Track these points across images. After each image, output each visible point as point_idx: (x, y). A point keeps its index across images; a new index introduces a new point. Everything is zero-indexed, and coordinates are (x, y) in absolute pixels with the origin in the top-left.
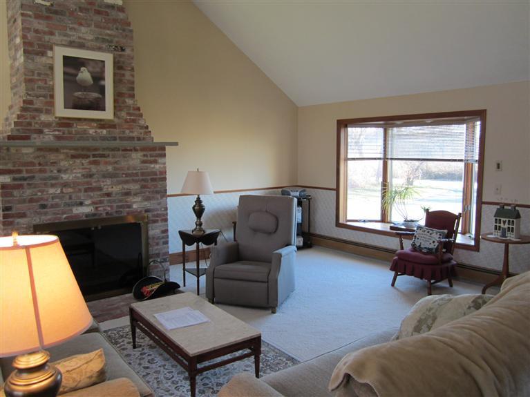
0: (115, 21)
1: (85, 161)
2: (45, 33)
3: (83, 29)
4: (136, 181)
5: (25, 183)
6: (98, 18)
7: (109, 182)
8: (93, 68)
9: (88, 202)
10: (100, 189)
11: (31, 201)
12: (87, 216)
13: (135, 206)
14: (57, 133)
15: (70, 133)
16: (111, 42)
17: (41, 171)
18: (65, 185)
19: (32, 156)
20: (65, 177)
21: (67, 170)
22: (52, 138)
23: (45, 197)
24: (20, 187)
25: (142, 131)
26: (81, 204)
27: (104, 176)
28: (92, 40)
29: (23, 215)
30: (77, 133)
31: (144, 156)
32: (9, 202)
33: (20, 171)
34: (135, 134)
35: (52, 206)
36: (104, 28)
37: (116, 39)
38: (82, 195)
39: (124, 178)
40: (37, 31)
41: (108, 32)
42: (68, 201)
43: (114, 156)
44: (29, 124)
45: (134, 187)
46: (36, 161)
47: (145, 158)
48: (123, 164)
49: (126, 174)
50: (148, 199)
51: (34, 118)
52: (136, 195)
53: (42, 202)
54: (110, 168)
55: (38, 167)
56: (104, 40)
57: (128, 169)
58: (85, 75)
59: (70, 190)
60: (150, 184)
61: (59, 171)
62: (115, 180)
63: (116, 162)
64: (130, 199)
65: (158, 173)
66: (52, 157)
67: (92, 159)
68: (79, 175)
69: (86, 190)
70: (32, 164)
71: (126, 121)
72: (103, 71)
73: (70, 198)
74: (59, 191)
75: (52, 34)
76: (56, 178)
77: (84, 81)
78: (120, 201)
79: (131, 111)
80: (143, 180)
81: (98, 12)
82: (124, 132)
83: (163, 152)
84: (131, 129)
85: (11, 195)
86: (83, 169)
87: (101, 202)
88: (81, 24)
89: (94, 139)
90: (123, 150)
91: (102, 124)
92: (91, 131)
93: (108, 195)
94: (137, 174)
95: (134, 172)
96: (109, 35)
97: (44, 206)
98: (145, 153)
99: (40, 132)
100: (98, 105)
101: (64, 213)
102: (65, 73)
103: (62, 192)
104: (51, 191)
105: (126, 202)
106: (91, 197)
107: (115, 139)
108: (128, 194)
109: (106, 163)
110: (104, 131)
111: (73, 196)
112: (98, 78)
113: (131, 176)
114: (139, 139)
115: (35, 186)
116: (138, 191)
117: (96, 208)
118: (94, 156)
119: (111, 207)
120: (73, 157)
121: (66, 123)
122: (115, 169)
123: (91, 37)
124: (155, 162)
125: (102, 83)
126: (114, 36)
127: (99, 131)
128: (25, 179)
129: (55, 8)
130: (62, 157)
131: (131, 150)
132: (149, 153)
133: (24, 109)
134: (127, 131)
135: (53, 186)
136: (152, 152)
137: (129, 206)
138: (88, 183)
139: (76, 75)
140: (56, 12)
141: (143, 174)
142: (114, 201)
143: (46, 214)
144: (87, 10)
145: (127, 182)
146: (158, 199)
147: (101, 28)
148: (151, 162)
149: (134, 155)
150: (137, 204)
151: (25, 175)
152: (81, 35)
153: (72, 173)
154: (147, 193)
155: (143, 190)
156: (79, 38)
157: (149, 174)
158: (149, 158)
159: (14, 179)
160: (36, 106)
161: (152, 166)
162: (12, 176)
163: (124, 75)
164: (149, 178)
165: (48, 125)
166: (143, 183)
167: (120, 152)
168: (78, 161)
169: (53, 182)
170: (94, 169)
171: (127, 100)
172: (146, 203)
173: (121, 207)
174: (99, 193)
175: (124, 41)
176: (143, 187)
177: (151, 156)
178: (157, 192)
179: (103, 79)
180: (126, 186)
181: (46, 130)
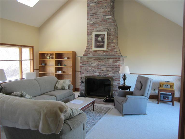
0: (109, 22)
1: (98, 61)
2: (92, 30)
3: (100, 27)
4: (111, 68)
5: (84, 66)
6: (104, 23)
7: (103, 67)
8: (102, 36)
9: (97, 72)
10: (101, 69)
11: (85, 70)
12: (97, 75)
13: (110, 75)
14: (93, 54)
15: (96, 54)
16: (107, 28)
17: (88, 63)
18: (93, 67)
19: (86, 59)
20: (93, 65)
21: (93, 63)
22: (92, 55)
23: (88, 69)
24: (83, 66)
25: (115, 53)
26: (96, 72)
27: (102, 65)
28: (102, 29)
29: (83, 73)
30: (98, 54)
31: (113, 60)
32: (81, 70)
33: (83, 63)
34: (113, 54)
35: (89, 72)
36: (106, 25)
37: (109, 27)
38: (96, 70)
39: (107, 66)
40: (90, 30)
41: (107, 26)
42: (93, 71)
43: (105, 60)
44: (88, 52)
45: (110, 69)
46: (87, 61)
47: (114, 61)
48: (107, 62)
49: (108, 65)
50: (114, 73)
51: (88, 50)
52: (110, 71)
53: (88, 71)
54: (104, 63)
55: (87, 62)
56: (106, 28)
57: (108, 64)
58: (100, 39)
59: (94, 68)
60: (115, 69)
61: (91, 63)
62: (105, 67)
63: (105, 62)
64: (108, 72)
65: (117, 66)
66: (90, 60)
67: (99, 61)
68: (96, 65)
69: (97, 69)
70: (86, 61)
71: (111, 50)
72: (104, 37)
73: (93, 70)
74: (91, 68)
75: (93, 29)
76: (91, 65)
77: (99, 40)
78: (106, 73)
79: (112, 47)
80: (113, 67)
81: (104, 21)
82: (110, 53)
83: (120, 59)
84: (112, 52)
85: (82, 68)
86: (97, 63)
87: (101, 72)
88: (100, 25)
89: (102, 55)
90: (107, 58)
91: (104, 51)
92: (101, 53)
93: (103, 71)
94: (111, 66)
95: (110, 65)
96: (107, 27)
97: (88, 72)
98: (114, 59)
99: (90, 54)
100: (102, 46)
101: (92, 74)
102: (95, 39)
103: (92, 69)
104: (89, 68)
105: (107, 73)
106: (98, 71)
107: (107, 55)
108: (108, 71)
109: (103, 62)
110: (104, 53)
111: (94, 70)
112: (103, 39)
113: (109, 66)
114: (114, 55)
115: (86, 67)
116: (111, 70)
117: (99, 74)
118: (100, 60)
119: (103, 74)
120: (95, 60)
121: (95, 51)
122: (105, 64)
123: (102, 28)
124: (117, 62)
125: (104, 40)
126: (108, 27)
127: (103, 53)
128: (84, 65)
129: (95, 23)
130: (92, 60)
131: (110, 59)
132: (115, 59)
133: (87, 48)
134: (111, 53)
135: (90, 67)
136: (116, 59)
137: (108, 75)
138: (98, 67)
139: (98, 39)
140: (94, 24)
141: (113, 66)
142: (104, 73)
143: (88, 73)
144: (101, 21)
145: (108, 67)
146: (117, 74)
147: (105, 25)
148: (115, 62)
149: (110, 60)
150: (111, 74)
151: (84, 64)
152: (100, 28)
153: (94, 64)
154: (114, 71)
155: (113, 70)
156: (99, 29)
157: (114, 66)
158: (115, 61)
159: (82, 65)
160: (89, 48)
161: (116, 63)
162: (82, 64)
163: (110, 37)
164: (115, 67)
165: (91, 52)
166: (113, 68)
167: (107, 59)
168: (96, 61)
169: (90, 66)
170: (99, 63)
171: (111, 44)
172: (113, 74)
173: (106, 74)
174: (100, 70)
175: (111, 27)
176: (113, 69)
177: (115, 60)
178: (117, 71)
179: (104, 39)
180: (108, 69)
181: (91, 53)
